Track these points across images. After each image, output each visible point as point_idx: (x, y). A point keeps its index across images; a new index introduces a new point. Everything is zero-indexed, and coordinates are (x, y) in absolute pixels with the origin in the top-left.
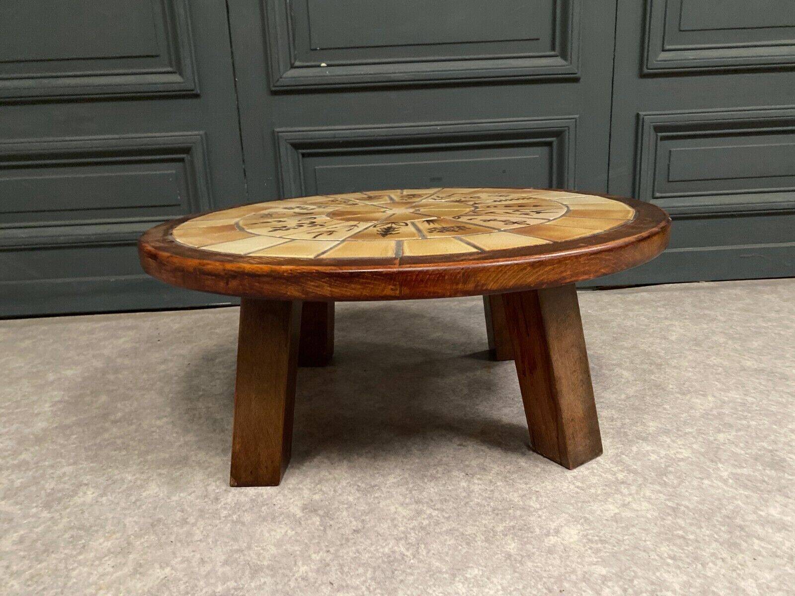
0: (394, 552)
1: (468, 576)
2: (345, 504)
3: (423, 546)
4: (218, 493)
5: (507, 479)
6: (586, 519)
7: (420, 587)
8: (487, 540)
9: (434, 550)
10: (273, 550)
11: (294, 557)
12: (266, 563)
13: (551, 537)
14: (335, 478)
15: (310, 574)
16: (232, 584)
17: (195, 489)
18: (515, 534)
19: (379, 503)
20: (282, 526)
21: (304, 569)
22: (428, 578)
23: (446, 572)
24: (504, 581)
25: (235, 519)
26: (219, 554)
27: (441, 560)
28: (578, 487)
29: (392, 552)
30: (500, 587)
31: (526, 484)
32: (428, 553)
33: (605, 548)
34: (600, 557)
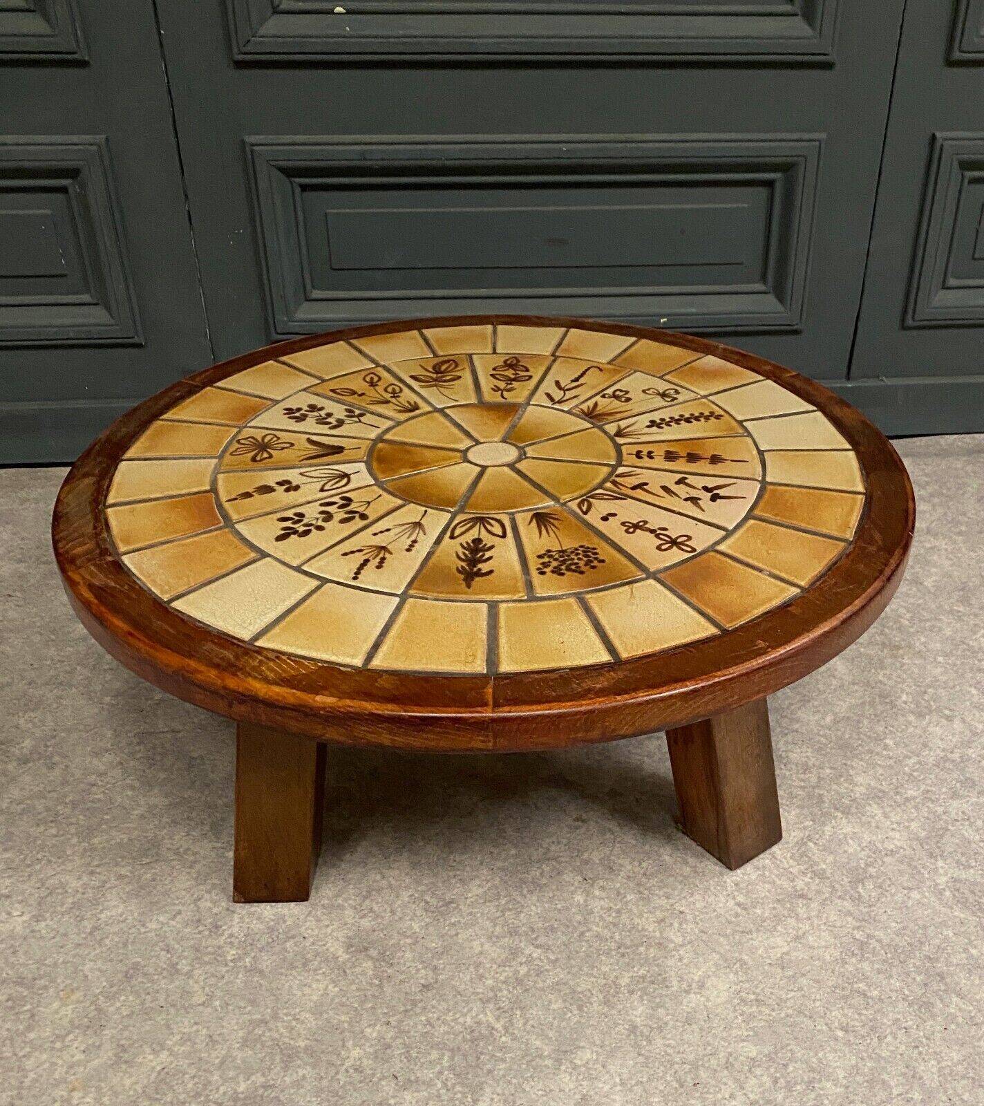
0: (479, 1023)
1: (578, 1062)
2: (408, 937)
3: (518, 1012)
4: (216, 914)
5: (642, 889)
6: (743, 963)
7: (514, 1081)
8: (606, 1002)
9: (533, 1019)
10: (311, 1021)
11: (341, 1033)
12: (302, 1044)
13: (692, 996)
14: (390, 886)
15: (365, 1062)
16: (259, 1079)
17: (180, 907)
18: (644, 990)
19: (457, 934)
20: (318, 977)
21: (356, 1052)
22: (524, 1066)
23: (549, 1056)
24: (625, 1070)
25: (248, 964)
26: (234, 1028)
27: (544, 1036)
28: (739, 905)
29: (477, 1023)
30: (618, 1080)
31: (668, 898)
32: (525, 1024)
33: (760, 1012)
34: (752, 1029)
